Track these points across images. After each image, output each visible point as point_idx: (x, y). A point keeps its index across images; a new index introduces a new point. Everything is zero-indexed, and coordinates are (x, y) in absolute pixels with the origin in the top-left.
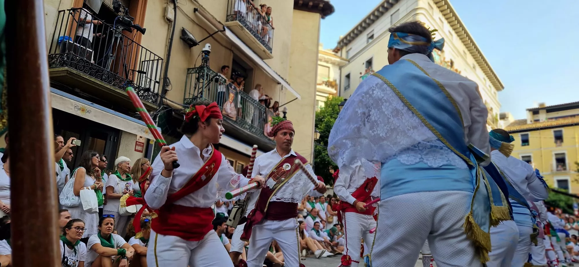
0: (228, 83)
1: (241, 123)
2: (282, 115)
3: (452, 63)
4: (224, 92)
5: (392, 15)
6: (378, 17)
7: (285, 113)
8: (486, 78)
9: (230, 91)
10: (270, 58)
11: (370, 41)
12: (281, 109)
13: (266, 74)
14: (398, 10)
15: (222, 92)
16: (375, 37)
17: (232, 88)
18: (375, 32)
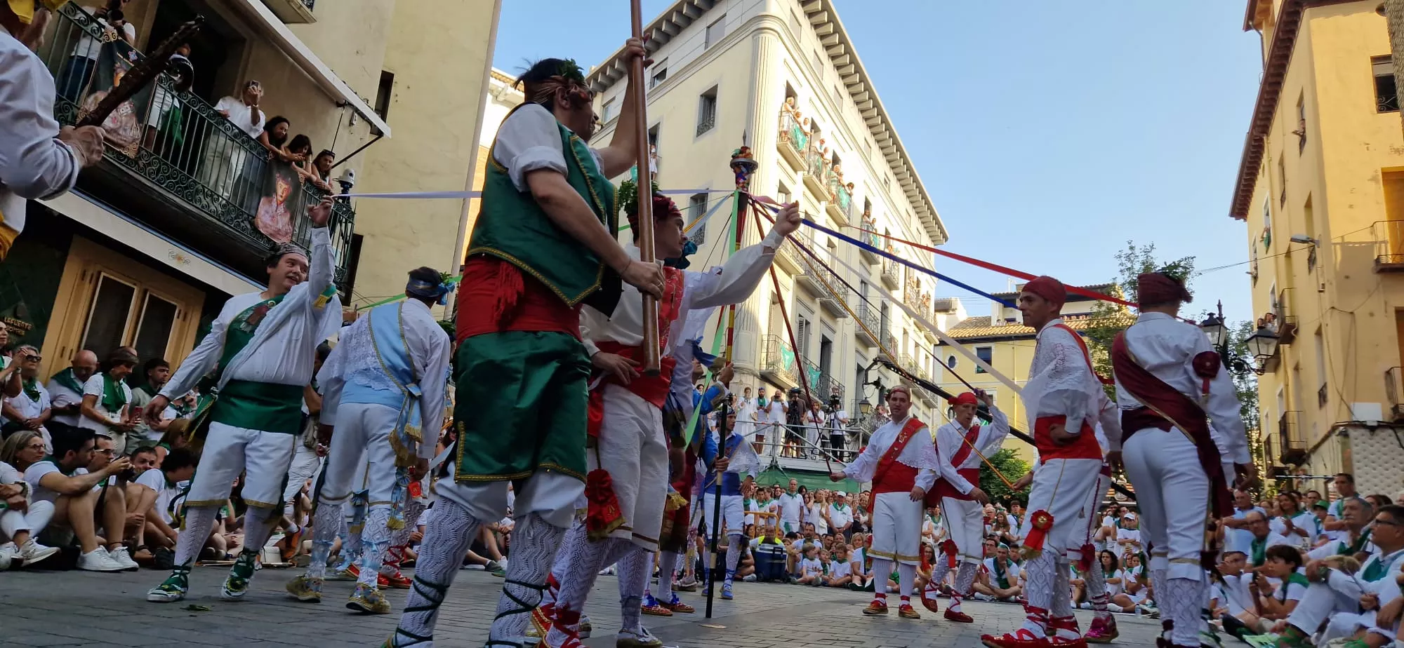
0: (112, 40)
1: (158, 170)
2: (337, 190)
3: (836, 160)
4: (91, 62)
5: (709, 27)
6: (678, 29)
7: (346, 186)
8: (912, 212)
9: (118, 65)
10: (306, 22)
11: (658, 83)
12: (336, 173)
13: (293, 65)
14: (725, 15)
15: (82, 59)
16: (668, 75)
17: (128, 59)
18: (669, 64)
